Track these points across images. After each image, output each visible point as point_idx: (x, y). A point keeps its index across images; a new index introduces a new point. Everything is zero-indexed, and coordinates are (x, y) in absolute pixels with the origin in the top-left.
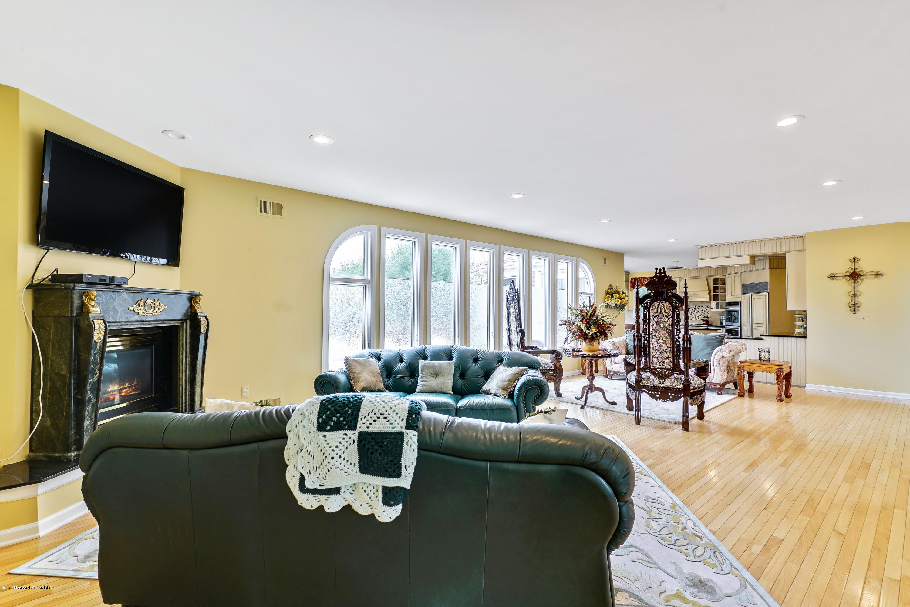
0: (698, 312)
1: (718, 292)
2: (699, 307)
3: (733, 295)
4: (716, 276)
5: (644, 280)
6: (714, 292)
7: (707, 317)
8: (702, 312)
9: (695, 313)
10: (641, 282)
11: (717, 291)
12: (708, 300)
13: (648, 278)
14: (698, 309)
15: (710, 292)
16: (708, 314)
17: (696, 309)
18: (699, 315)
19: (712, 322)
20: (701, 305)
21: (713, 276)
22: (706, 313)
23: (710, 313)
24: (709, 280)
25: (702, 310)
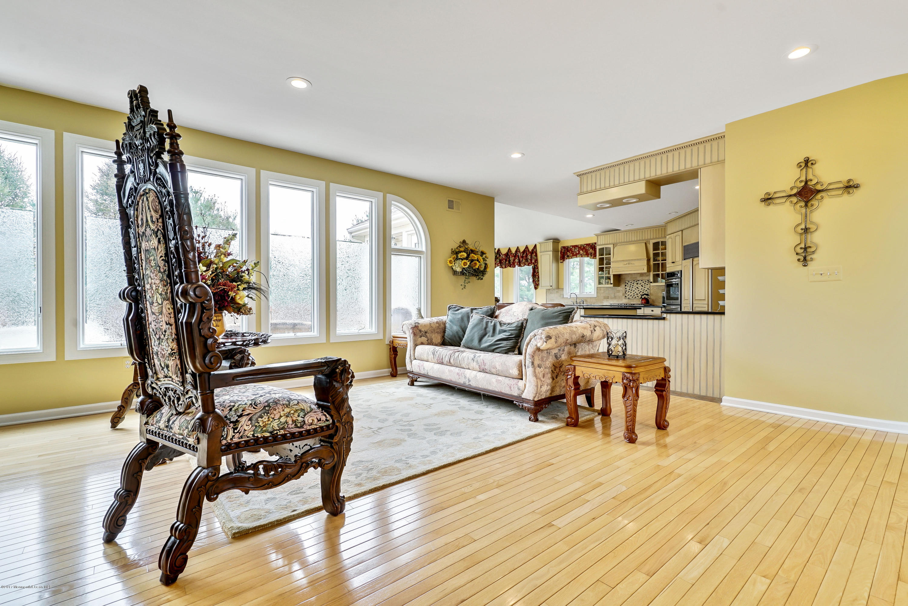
0: (637, 288)
1: (659, 261)
2: (638, 282)
3: (674, 262)
4: (656, 238)
5: (575, 249)
6: (654, 260)
7: (647, 295)
8: (641, 287)
9: (633, 289)
10: (572, 251)
11: (658, 258)
12: (645, 271)
13: (579, 246)
14: (637, 284)
15: (648, 260)
16: (649, 291)
17: (635, 284)
18: (638, 292)
19: (653, 301)
20: (640, 278)
21: (653, 239)
22: (646, 289)
23: (651, 289)
24: (648, 245)
25: (642, 286)
